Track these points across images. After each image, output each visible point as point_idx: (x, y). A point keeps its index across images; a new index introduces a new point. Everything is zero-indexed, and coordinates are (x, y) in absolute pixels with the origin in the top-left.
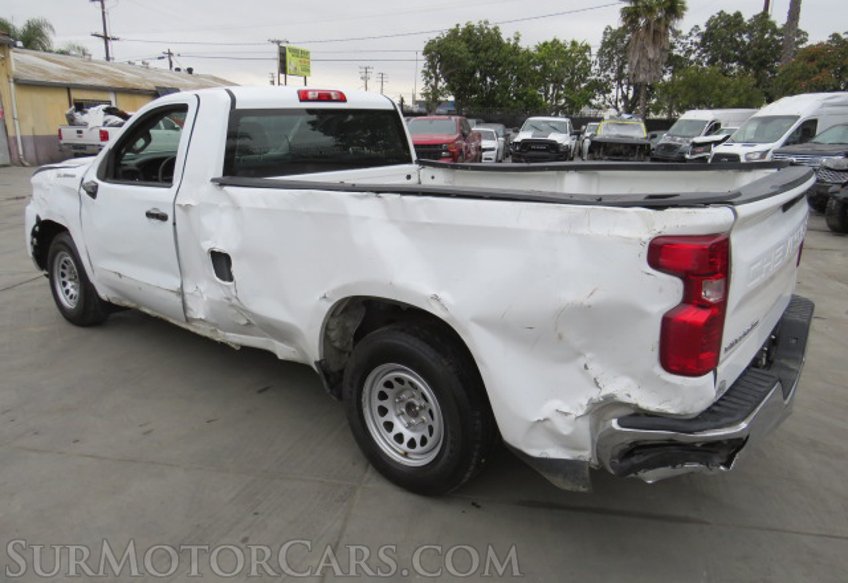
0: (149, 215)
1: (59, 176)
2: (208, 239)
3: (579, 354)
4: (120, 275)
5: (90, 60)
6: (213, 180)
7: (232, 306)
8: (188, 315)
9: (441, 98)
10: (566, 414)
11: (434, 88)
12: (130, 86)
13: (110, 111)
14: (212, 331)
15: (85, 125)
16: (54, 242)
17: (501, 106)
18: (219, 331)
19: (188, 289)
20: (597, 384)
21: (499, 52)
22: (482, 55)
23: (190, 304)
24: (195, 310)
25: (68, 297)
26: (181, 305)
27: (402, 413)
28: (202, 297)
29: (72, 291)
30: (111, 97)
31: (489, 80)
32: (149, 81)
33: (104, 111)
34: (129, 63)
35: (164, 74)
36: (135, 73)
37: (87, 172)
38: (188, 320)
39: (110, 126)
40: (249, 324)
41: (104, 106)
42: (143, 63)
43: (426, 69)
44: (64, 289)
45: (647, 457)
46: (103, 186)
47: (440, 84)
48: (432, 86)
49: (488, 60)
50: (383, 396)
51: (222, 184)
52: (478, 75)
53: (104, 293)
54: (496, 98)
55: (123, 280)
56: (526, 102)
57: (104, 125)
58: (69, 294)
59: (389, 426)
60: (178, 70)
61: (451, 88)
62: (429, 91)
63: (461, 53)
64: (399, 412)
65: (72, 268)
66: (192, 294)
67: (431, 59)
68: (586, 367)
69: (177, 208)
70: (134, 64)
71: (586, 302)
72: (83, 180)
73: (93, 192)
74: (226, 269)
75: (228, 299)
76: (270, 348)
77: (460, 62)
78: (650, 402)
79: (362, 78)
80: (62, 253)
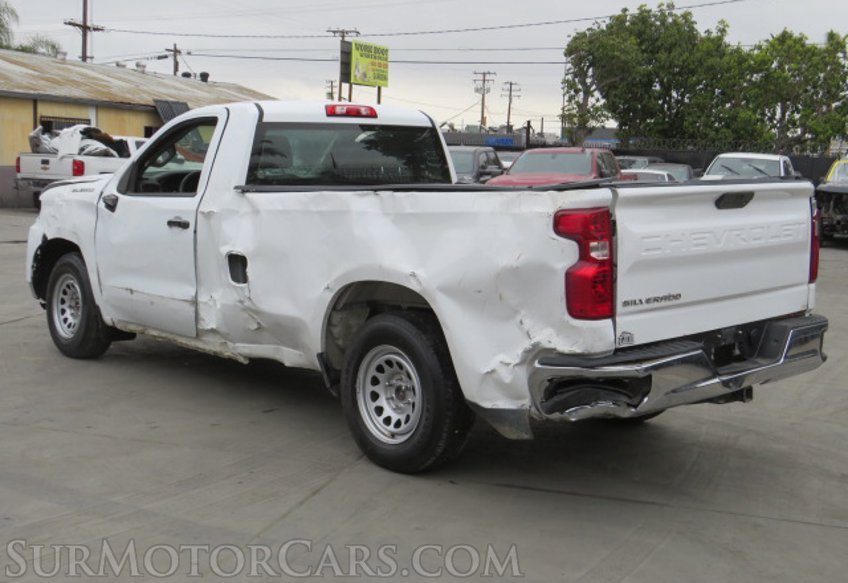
0: (171, 224)
1: (74, 191)
2: (225, 243)
3: (516, 312)
4: (132, 291)
5: (64, 61)
6: (236, 188)
7: (246, 309)
8: (200, 327)
9: (592, 123)
10: (508, 364)
11: (582, 106)
12: (120, 100)
13: (89, 134)
14: (222, 344)
15: (55, 152)
16: (58, 264)
17: (692, 136)
18: (229, 343)
19: (202, 298)
20: (529, 336)
21: (690, 53)
22: (663, 56)
23: (203, 313)
24: (207, 321)
25: (66, 326)
26: (193, 315)
27: (392, 398)
28: (215, 305)
29: (71, 320)
30: (91, 114)
31: (674, 94)
32: (145, 92)
33: (81, 132)
34: (118, 65)
35: (166, 81)
36: (125, 80)
37: (107, 185)
38: (199, 334)
39: (89, 154)
40: (260, 328)
41: (82, 127)
42: (138, 65)
43: (570, 77)
44: (63, 317)
45: (566, 395)
46: (123, 198)
47: (591, 101)
48: (577, 103)
49: (672, 65)
50: (375, 381)
51: (244, 191)
52: (657, 87)
53: (109, 316)
54: (686, 124)
55: (134, 296)
56: (735, 131)
57: (79, 154)
58: (68, 322)
59: (379, 410)
60: (187, 75)
61: (611, 107)
62: (574, 112)
63: (628, 53)
64: (389, 396)
65: (76, 293)
66: (206, 303)
67: (577, 63)
68: (521, 322)
69: (199, 216)
70: (124, 66)
71: (515, 264)
72: (102, 193)
73: (112, 205)
74: (240, 270)
75: (241, 302)
76: (278, 357)
77: (625, 68)
78: (564, 346)
79: (477, 90)
80: (66, 275)
